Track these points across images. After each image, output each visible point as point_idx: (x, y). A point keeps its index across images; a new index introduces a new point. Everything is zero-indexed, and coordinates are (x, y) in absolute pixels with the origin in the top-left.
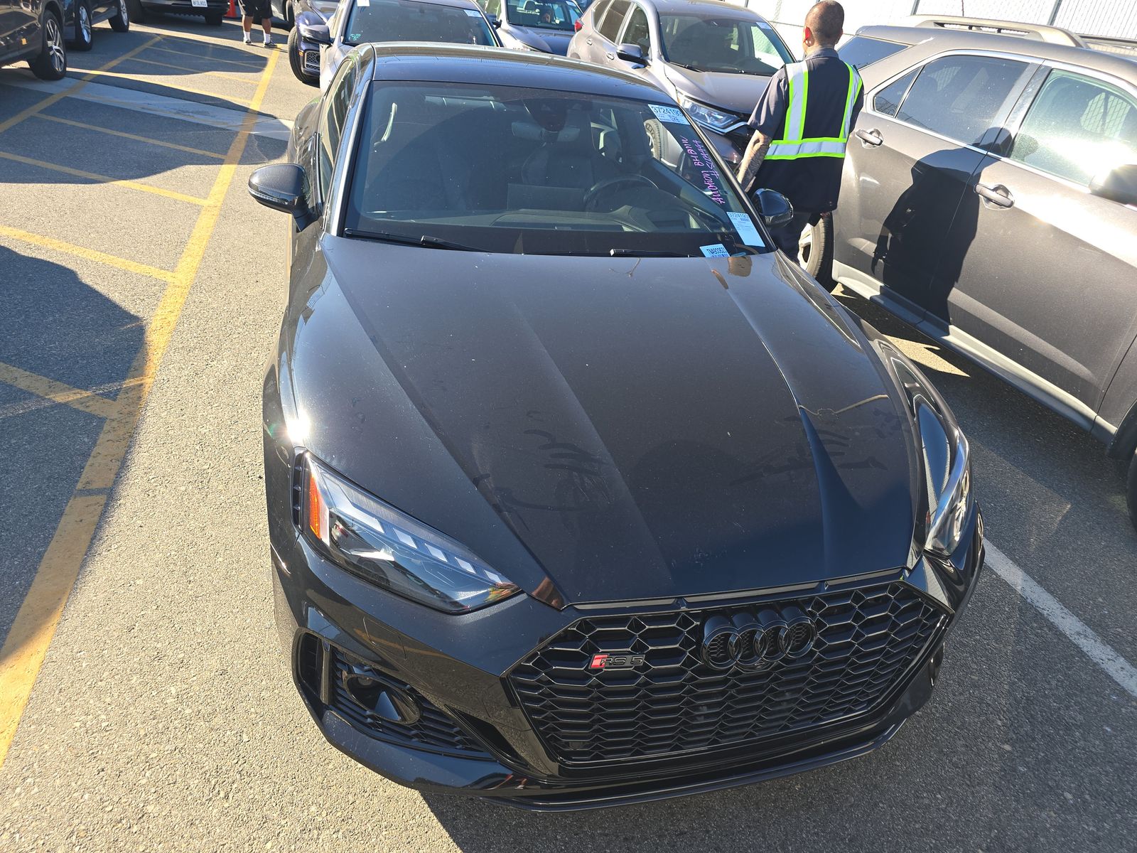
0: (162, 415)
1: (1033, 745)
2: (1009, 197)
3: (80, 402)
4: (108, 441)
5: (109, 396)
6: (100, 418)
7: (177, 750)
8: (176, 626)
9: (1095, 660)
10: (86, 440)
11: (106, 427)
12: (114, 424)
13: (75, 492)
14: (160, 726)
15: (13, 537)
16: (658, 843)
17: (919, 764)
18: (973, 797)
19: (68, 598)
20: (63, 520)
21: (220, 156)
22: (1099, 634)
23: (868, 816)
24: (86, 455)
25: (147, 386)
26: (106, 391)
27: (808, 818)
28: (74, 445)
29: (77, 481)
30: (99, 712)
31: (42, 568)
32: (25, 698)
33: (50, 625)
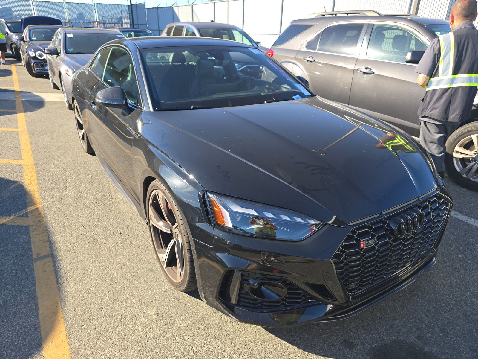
0: (56, 218)
1: (467, 253)
2: (372, 70)
3: (11, 221)
4: (36, 235)
5: (24, 216)
6: (25, 226)
7: (158, 352)
8: (122, 302)
9: (465, 221)
10: (25, 237)
11: (31, 229)
12: (34, 227)
13: (34, 260)
14: (143, 345)
15: (14, 286)
16: (374, 324)
17: (438, 270)
18: (462, 275)
19: (61, 305)
20: (35, 273)
21: (13, 111)
22: (461, 213)
23: (435, 291)
24: (29, 243)
25: (40, 208)
26: (20, 214)
27: (417, 299)
28: (20, 240)
29: (32, 255)
30: (110, 348)
31: (38, 295)
32: (68, 353)
33: (59, 319)
